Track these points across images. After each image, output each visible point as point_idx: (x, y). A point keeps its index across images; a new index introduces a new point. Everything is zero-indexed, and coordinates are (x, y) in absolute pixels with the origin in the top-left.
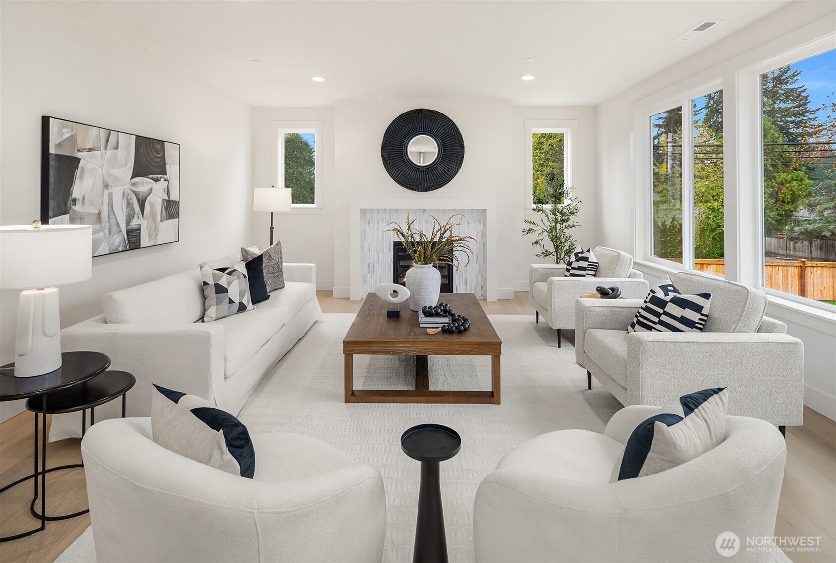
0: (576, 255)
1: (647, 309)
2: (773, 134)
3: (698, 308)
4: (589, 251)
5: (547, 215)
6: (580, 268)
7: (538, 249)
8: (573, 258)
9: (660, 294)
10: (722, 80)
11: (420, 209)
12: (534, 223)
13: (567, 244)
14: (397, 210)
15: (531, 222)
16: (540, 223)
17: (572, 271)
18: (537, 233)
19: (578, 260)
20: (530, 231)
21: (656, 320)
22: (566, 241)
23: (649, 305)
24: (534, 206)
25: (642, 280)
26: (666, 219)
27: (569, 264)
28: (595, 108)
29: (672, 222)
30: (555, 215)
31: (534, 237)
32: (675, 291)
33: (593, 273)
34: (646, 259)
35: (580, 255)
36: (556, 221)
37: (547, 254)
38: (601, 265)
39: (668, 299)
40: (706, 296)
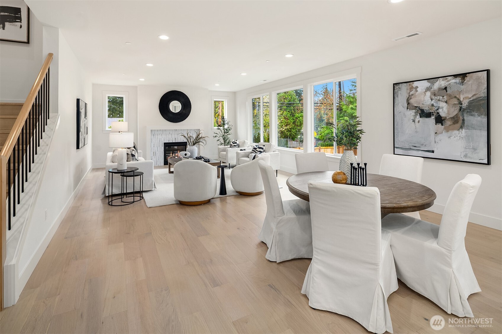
0: (233, 142)
1: (253, 151)
2: (294, 97)
3: (262, 149)
4: (237, 140)
5: (221, 131)
6: (234, 146)
7: (219, 143)
8: (232, 143)
9: (255, 147)
10: (269, 93)
11: (175, 130)
12: (217, 134)
13: (228, 140)
14: (165, 130)
15: (216, 133)
16: (219, 134)
17: (232, 147)
18: (218, 137)
19: (234, 143)
20: (215, 137)
21: (255, 152)
22: (228, 139)
23: (253, 150)
24: (217, 128)
25: (251, 148)
26: (256, 134)
27: (231, 145)
28: (235, 93)
29: (258, 135)
30: (224, 131)
31: (217, 138)
32: (258, 146)
33: (238, 147)
34: (251, 144)
35: (234, 142)
36: (225, 133)
37: (222, 144)
38: (240, 145)
39: (257, 147)
40: (264, 146)
